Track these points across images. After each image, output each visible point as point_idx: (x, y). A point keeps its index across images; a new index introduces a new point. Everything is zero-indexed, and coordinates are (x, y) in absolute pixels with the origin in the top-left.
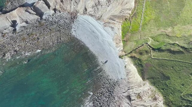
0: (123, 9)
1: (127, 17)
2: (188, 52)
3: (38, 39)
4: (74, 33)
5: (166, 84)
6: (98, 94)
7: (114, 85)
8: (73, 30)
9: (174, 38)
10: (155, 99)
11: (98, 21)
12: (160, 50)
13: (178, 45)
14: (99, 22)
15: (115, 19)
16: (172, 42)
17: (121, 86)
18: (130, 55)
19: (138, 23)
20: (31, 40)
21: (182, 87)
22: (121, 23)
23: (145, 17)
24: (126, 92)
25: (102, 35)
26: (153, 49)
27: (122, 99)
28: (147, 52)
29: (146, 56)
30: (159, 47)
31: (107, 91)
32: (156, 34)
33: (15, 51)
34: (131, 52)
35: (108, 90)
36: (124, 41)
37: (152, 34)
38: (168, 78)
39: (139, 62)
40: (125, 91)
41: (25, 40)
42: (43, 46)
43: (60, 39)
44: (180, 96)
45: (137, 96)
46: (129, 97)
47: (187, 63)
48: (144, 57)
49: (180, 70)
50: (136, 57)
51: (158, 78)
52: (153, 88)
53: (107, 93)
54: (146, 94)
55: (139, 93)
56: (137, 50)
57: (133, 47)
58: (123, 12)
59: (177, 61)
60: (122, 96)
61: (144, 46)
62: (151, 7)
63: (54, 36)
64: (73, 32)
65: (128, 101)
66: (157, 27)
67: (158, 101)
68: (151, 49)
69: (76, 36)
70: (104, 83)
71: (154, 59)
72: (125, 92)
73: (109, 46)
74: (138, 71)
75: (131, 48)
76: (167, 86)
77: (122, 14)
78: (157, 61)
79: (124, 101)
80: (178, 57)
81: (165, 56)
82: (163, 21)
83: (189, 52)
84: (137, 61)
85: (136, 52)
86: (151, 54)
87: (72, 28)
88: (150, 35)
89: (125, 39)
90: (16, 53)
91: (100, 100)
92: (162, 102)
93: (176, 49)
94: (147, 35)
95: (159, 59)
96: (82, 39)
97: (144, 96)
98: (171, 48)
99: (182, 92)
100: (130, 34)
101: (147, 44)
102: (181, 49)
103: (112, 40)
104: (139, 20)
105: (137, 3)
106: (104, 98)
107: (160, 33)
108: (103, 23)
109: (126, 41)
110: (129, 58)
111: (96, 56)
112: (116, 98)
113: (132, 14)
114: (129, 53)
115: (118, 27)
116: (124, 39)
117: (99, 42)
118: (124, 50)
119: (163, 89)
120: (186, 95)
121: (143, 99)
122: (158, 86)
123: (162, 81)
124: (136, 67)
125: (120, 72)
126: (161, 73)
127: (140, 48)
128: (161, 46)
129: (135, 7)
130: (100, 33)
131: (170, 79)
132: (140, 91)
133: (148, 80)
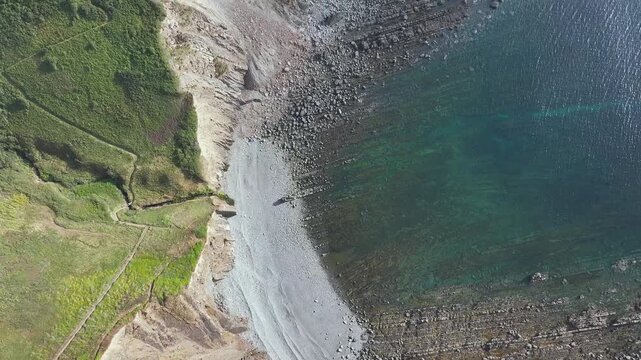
0: (158, 346)
1: (159, 307)
2: (20, 141)
3: (487, 349)
4: (358, 331)
5: (134, 63)
6: (334, 121)
7: (280, 129)
8: (358, 346)
9: (39, 195)
10: (180, 39)
11: (260, 349)
12: (102, 174)
13: (38, 174)
14: (256, 345)
15: (200, 324)
16: (54, 187)
17: (259, 121)
18: (200, 187)
19: (128, 276)
20: (514, 350)
21: (93, 43)
22: (185, 295)
23: (98, 288)
24: (251, 101)
25: (263, 295)
26: (119, 182)
27: (269, 86)
28: (143, 180)
29: (152, 167)
30: (99, 184)
31: (304, 120)
32: (88, 225)
33: (572, 326)
34: (192, 197)
35: (300, 121)
36: (201, 235)
37: (100, 230)
38: (120, 79)
39: (181, 155)
40: (255, 104)
41: (532, 356)
42: (474, 318)
43: (408, 323)
44: (114, 22)
45: (225, 74)
46: (248, 83)
47: (43, 107)
48: (159, 164)
49: (75, 91)
50: (182, 175)
51: (146, 87)
52: (172, 65)
53: (306, 115)
54: (198, 62)
55: (216, 77)
56: (171, 198)
57: (179, 208)
58: (161, 338)
59: (70, 123)
60: (267, 94)
61: (142, 202)
62: (58, 316)
63: (429, 342)
64: (358, 338)
65: (255, 73)
66: (75, 247)
67: (175, 30)
68: (126, 187)
69: (354, 320)
70: (306, 144)
71: (132, 152)
72: (255, 100)
73: (252, 250)
74: (194, 127)
75: (187, 208)
76: (132, 57)
77: (169, 333)
78: (127, 142)
79: (264, 79)
80: (59, 133)
81: (94, 150)
82: (45, 259)
83: (18, 138)
84: (186, 158)
85: (178, 190)
86: (133, 168)
87: (358, 355)
88: (111, 228)
89: (195, 240)
90: (568, 318)
91: (332, 103)
92: (166, 22)
93: (49, 163)
94: (119, 230)
95: (120, 146)
96: (335, 303)
97: (207, 62)
98: (64, 169)
99: (102, 28)
100: (172, 251)
101: (130, 207)
102: (37, 155)
103: (237, 263)
104: (123, 284)
105: (99, 341)
106: (318, 104)
107: (75, 224)
108: (244, 335)
109: (192, 232)
110: (207, 179)
111: (305, 231)
112: (285, 94)
113: (137, 310)
114: (198, 195)
115: (199, 288)
116: (197, 240)
117: (282, 274)
118: (210, 208)
119: (149, 52)
120: (94, 20)
121: (212, 59)
122: (156, 65)
123: (139, 76)
124: (195, 140)
125: (249, 159)
126: (133, 101)
127: (157, 201)
128: (92, 184)
129: (115, 330)
130: (266, 305)
131: (117, 73)
132: (211, 82)
133: (179, 90)
